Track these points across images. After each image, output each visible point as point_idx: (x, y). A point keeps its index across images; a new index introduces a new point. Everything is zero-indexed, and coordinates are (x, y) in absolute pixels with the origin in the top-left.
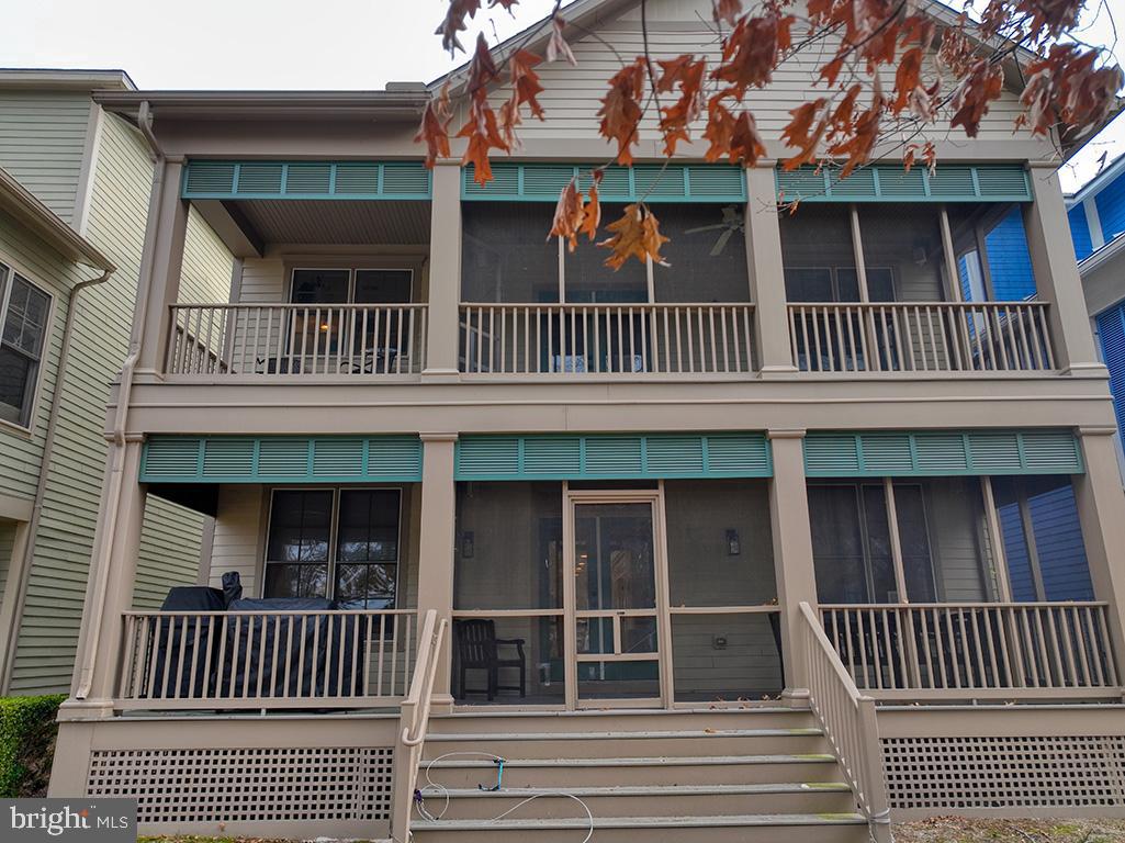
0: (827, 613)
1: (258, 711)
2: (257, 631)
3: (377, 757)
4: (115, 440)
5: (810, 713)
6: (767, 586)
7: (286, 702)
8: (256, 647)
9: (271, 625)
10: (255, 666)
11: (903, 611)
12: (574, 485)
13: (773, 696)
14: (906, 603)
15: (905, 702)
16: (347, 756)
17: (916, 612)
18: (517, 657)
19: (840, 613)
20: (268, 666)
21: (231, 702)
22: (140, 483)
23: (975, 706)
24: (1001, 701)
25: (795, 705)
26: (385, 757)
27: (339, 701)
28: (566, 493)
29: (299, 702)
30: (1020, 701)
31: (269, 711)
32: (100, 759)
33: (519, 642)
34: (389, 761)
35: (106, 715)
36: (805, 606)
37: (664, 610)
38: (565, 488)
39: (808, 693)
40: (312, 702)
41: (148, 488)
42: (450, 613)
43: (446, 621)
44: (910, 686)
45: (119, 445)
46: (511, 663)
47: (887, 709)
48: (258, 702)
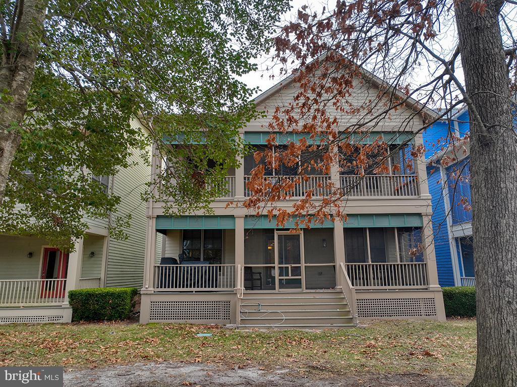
0: (348, 266)
1: (193, 292)
2: (191, 270)
3: (226, 303)
4: (149, 217)
5: (342, 292)
6: (332, 258)
7: (200, 289)
8: (191, 274)
9: (195, 268)
10: (191, 280)
11: (369, 265)
12: (278, 230)
13: (333, 288)
14: (370, 263)
15: (369, 290)
16: (218, 303)
17: (373, 266)
18: (259, 278)
19: (352, 266)
20: (195, 279)
21: (185, 289)
22: (156, 229)
23: (388, 291)
24: (395, 290)
25: (338, 290)
26: (228, 303)
27: (214, 289)
28: (275, 232)
29: (204, 289)
30: (399, 289)
31: (195, 292)
32: (153, 304)
33: (260, 273)
34: (229, 305)
35: (153, 292)
36: (342, 264)
37: (303, 265)
38: (275, 230)
39: (341, 287)
40: (207, 289)
41: (158, 231)
42: (244, 265)
43: (243, 268)
44: (370, 285)
45: (150, 219)
46: (258, 279)
47: (358, 292)
48: (192, 289)
